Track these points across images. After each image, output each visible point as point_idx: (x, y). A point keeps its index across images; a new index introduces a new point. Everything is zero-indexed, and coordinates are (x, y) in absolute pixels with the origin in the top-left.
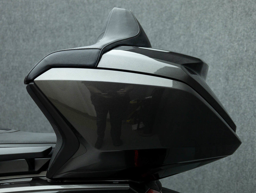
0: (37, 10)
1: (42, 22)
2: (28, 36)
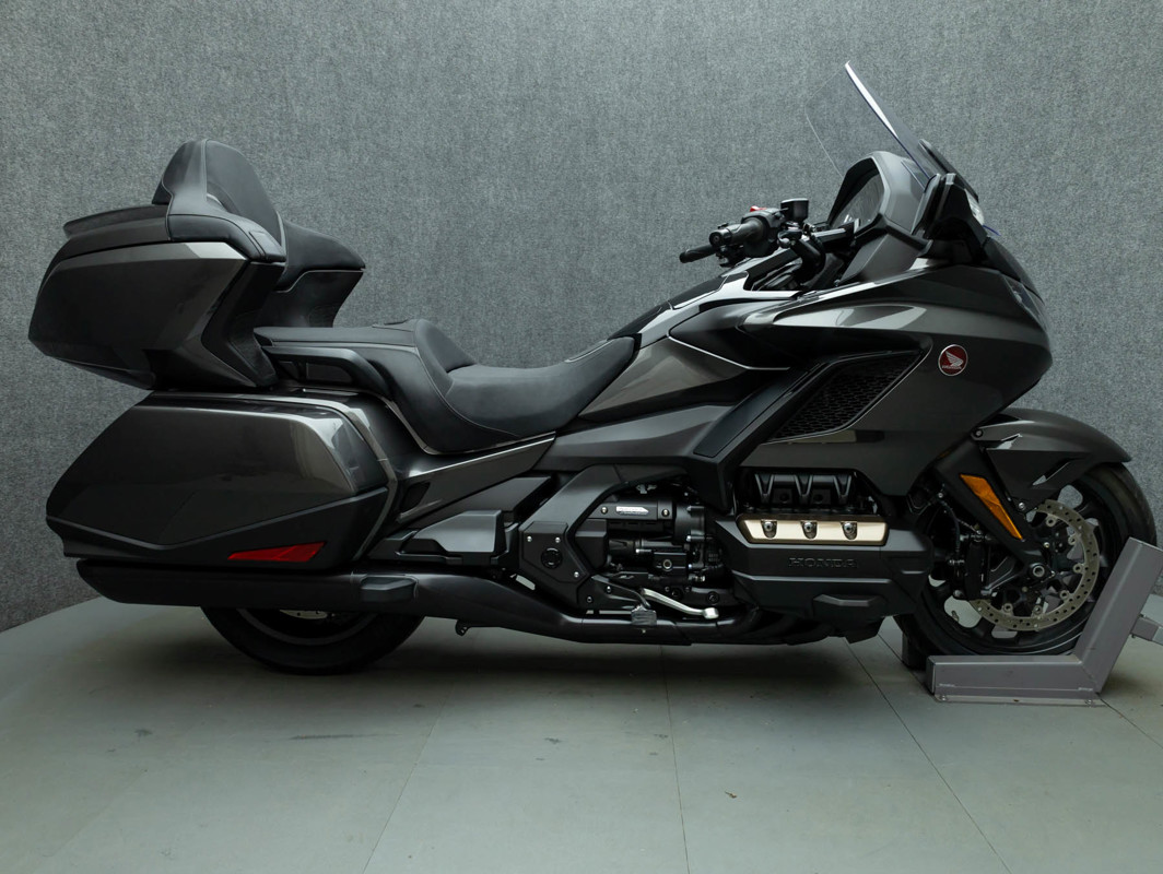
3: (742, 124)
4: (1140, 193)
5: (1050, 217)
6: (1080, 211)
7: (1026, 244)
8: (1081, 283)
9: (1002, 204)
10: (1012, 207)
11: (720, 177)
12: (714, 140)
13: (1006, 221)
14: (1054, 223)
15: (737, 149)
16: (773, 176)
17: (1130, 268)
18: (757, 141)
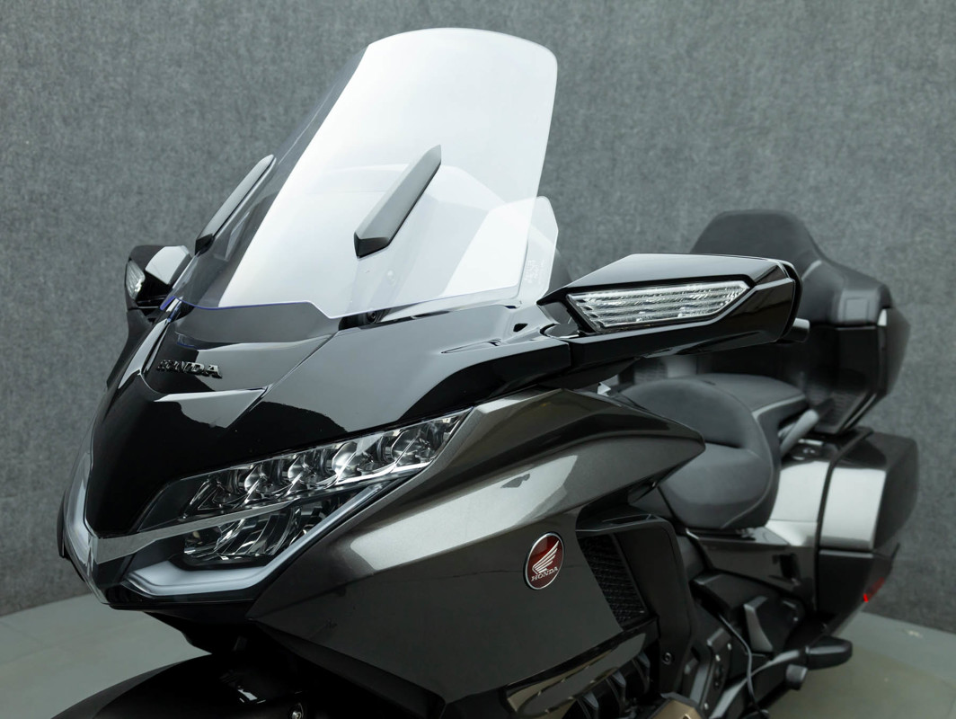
0: (104, 40)
1: (120, 79)
2: (76, 110)
3: (112, 27)
11: (82, 98)
12: (72, 40)
15: (105, 62)
16: (156, 109)
18: (133, 57)
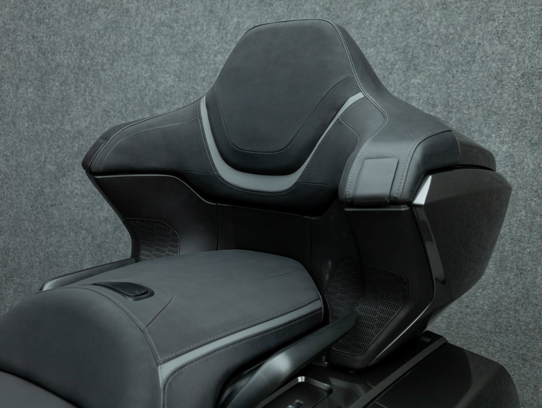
4: (172, 28)
5: (83, 39)
6: (113, 37)
7: (59, 65)
8: (120, 112)
9: (27, 16)
10: (40, 21)
13: (33, 37)
14: (87, 46)
17: (167, 102)
